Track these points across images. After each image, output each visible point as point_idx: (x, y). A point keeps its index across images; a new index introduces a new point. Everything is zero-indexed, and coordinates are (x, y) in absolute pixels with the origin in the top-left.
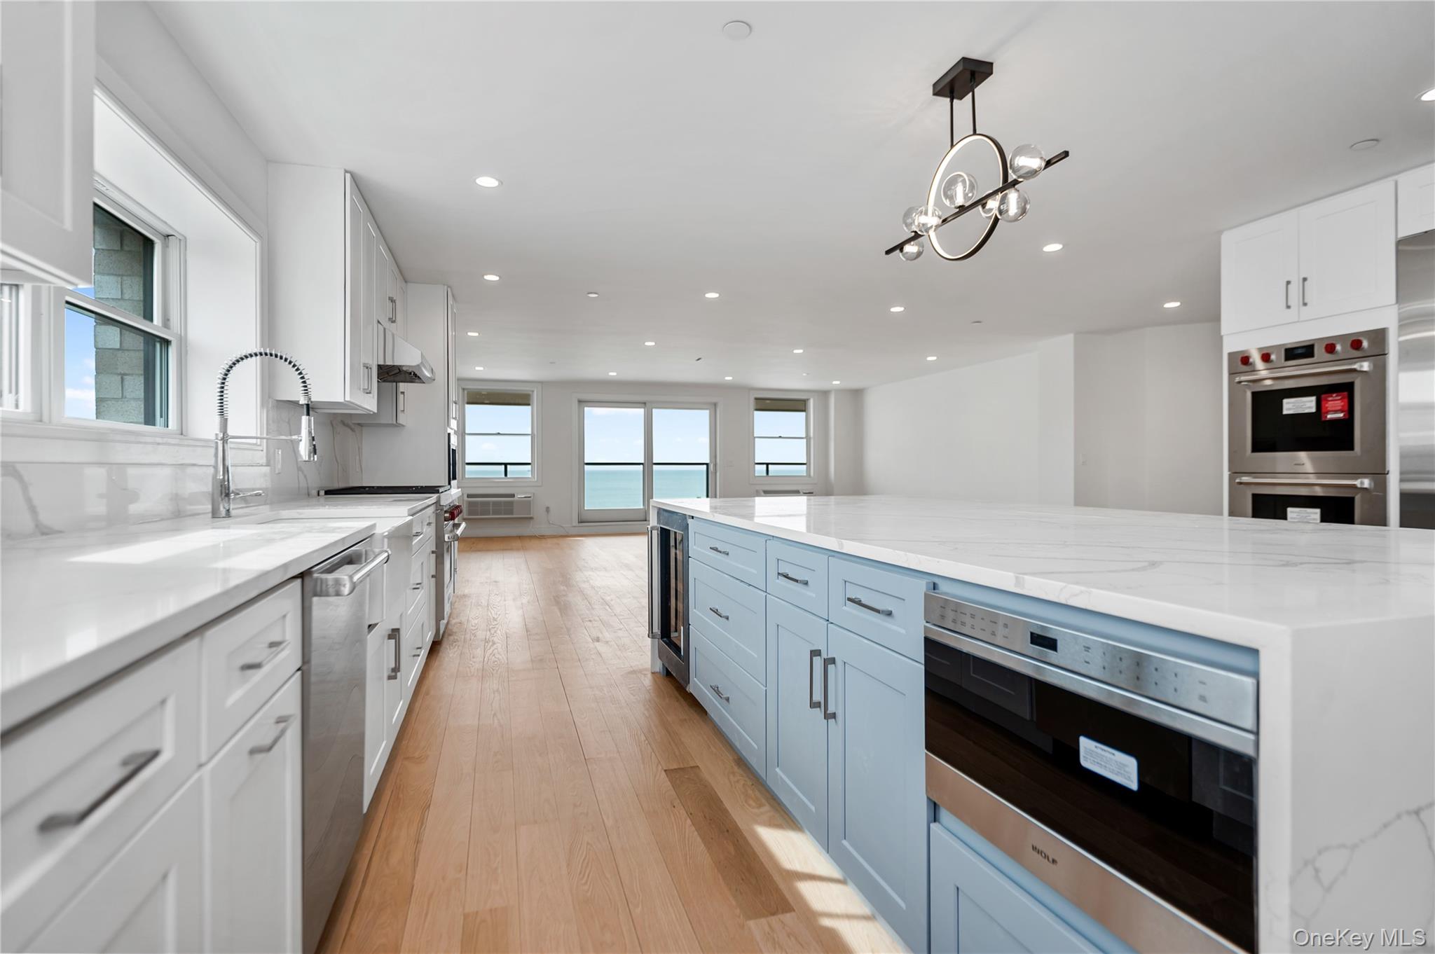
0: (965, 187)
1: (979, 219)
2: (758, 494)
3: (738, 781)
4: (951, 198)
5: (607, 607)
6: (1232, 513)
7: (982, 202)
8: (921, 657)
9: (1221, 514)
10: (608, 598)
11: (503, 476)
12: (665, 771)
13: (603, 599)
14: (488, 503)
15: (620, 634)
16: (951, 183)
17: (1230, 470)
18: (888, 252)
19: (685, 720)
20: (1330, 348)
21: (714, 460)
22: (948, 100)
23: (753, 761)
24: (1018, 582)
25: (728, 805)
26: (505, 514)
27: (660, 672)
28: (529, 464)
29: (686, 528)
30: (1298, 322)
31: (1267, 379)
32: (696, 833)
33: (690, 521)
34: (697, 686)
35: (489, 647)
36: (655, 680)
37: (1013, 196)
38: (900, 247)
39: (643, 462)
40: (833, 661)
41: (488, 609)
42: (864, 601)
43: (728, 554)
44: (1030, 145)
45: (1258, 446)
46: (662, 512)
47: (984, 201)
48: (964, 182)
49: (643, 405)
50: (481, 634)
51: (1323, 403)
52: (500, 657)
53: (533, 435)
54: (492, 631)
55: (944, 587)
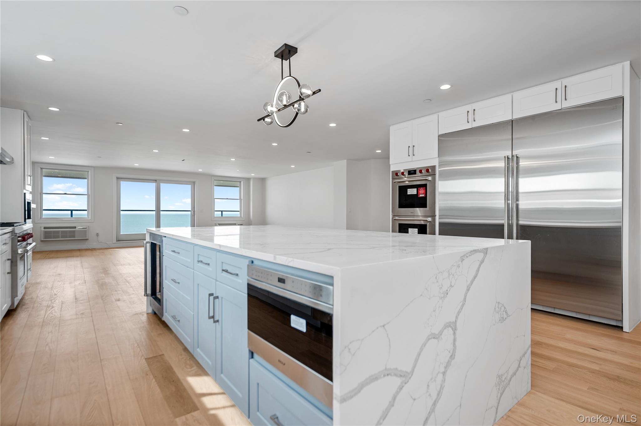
0: (286, 97)
1: (291, 111)
2: (216, 225)
3: (183, 358)
4: (281, 101)
5: (127, 283)
6: (393, 231)
7: (292, 104)
8: (246, 292)
9: (390, 232)
10: (128, 279)
11: (70, 217)
12: (146, 359)
13: (125, 279)
14: (58, 232)
15: (132, 296)
16: (281, 95)
17: (392, 215)
18: (259, 120)
19: (161, 334)
20: (421, 171)
21: (193, 209)
22: (281, 59)
23: (189, 348)
24: (275, 258)
25: (176, 369)
26: (69, 238)
27: (151, 313)
28: (86, 210)
29: (162, 241)
30: (412, 161)
31: (406, 180)
32: (156, 385)
33: (164, 238)
34: (167, 317)
35: (49, 310)
36: (148, 318)
37: (303, 104)
38: (263, 119)
39: (155, 210)
40: (217, 297)
41: (52, 289)
42: (229, 271)
43: (179, 253)
44: (306, 85)
45: (400, 206)
46: (151, 234)
47: (293, 104)
48: (286, 95)
49: (155, 181)
50: (45, 303)
51: (419, 191)
52: (56, 314)
53: (88, 195)
54: (53, 301)
55: (256, 262)
